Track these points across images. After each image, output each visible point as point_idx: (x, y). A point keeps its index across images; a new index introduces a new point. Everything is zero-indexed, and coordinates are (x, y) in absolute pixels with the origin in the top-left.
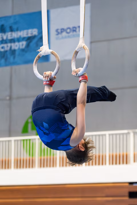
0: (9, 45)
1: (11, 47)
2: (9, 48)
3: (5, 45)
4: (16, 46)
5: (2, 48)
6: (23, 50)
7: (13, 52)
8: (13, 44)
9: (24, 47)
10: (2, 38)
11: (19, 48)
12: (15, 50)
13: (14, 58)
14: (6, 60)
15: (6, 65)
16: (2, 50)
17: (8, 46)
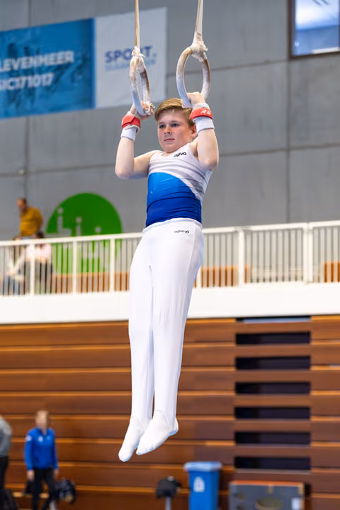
0: (24, 79)
1: (27, 83)
2: (23, 85)
3: (17, 80)
4: (36, 81)
5: (12, 84)
6: (47, 88)
7: (30, 91)
8: (30, 78)
9: (49, 83)
10: (12, 67)
11: (41, 86)
12: (33, 89)
13: (33, 101)
14: (18, 105)
15: (18, 114)
16: (11, 88)
17: (21, 82)
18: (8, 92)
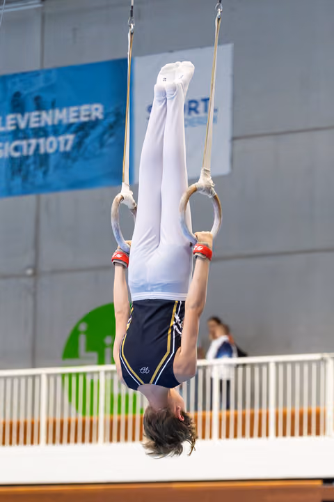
0: (33, 142)
1: (38, 146)
2: (31, 152)
3: (24, 143)
4: (49, 145)
5: (16, 149)
6: (66, 155)
7: (42, 159)
8: (42, 141)
9: (68, 148)
10: (17, 125)
11: (57, 151)
12: (47, 155)
13: (45, 173)
14: (25, 179)
15: (25, 192)
16: (17, 155)
17: (29, 145)
18: (12, 159)
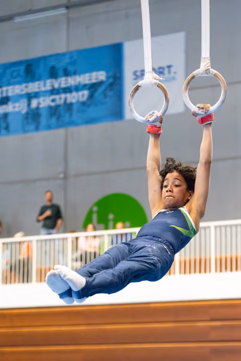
0: (63, 96)
1: (66, 99)
2: (62, 102)
3: (57, 97)
4: (73, 98)
5: (53, 101)
6: (83, 103)
7: (69, 106)
8: (68, 95)
9: (85, 99)
10: (53, 86)
11: (78, 101)
12: (71, 104)
13: (71, 115)
14: (58, 119)
15: (58, 127)
16: (53, 104)
17: (60, 98)
18: (50, 107)
